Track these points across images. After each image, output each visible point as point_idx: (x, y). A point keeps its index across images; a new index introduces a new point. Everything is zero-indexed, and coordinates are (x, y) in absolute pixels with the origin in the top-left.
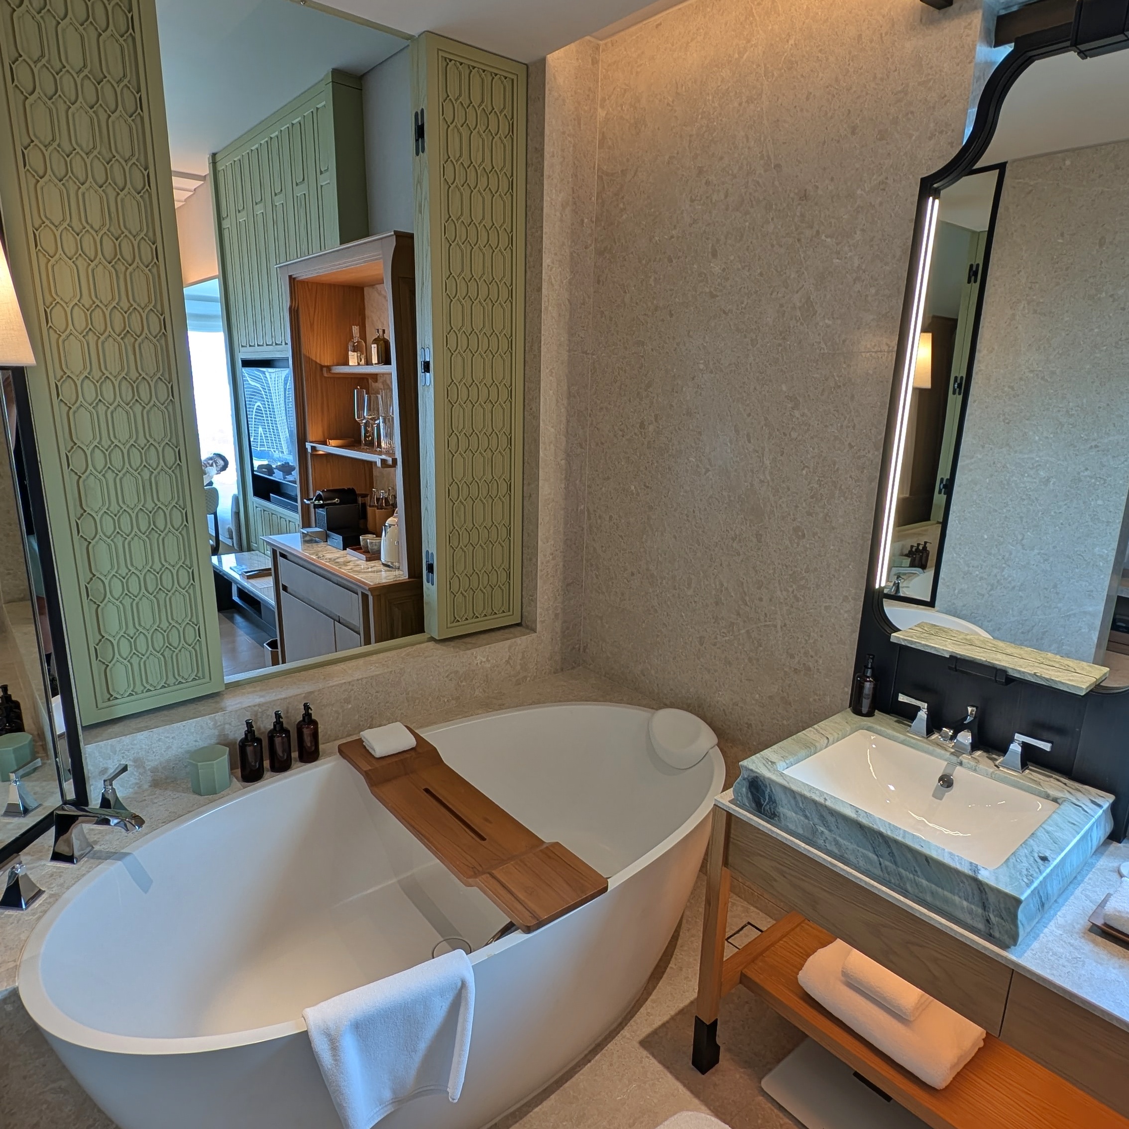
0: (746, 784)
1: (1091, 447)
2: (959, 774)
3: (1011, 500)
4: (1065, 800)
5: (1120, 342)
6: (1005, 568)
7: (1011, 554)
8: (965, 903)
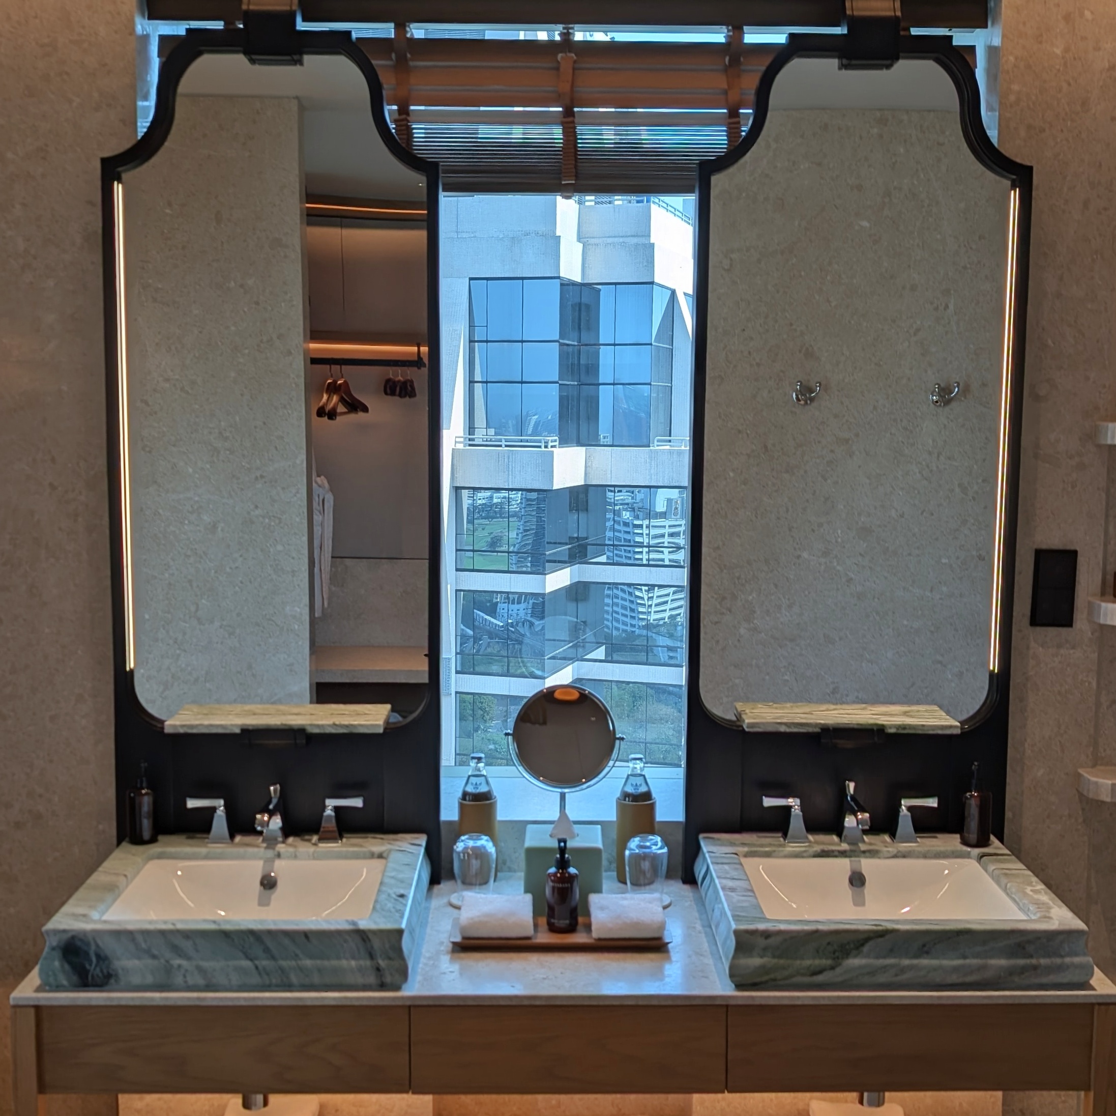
0: (57, 954)
1: (256, 478)
2: (280, 868)
3: (173, 560)
4: (390, 851)
5: (262, 345)
6: (179, 655)
7: (184, 634)
8: (353, 963)
